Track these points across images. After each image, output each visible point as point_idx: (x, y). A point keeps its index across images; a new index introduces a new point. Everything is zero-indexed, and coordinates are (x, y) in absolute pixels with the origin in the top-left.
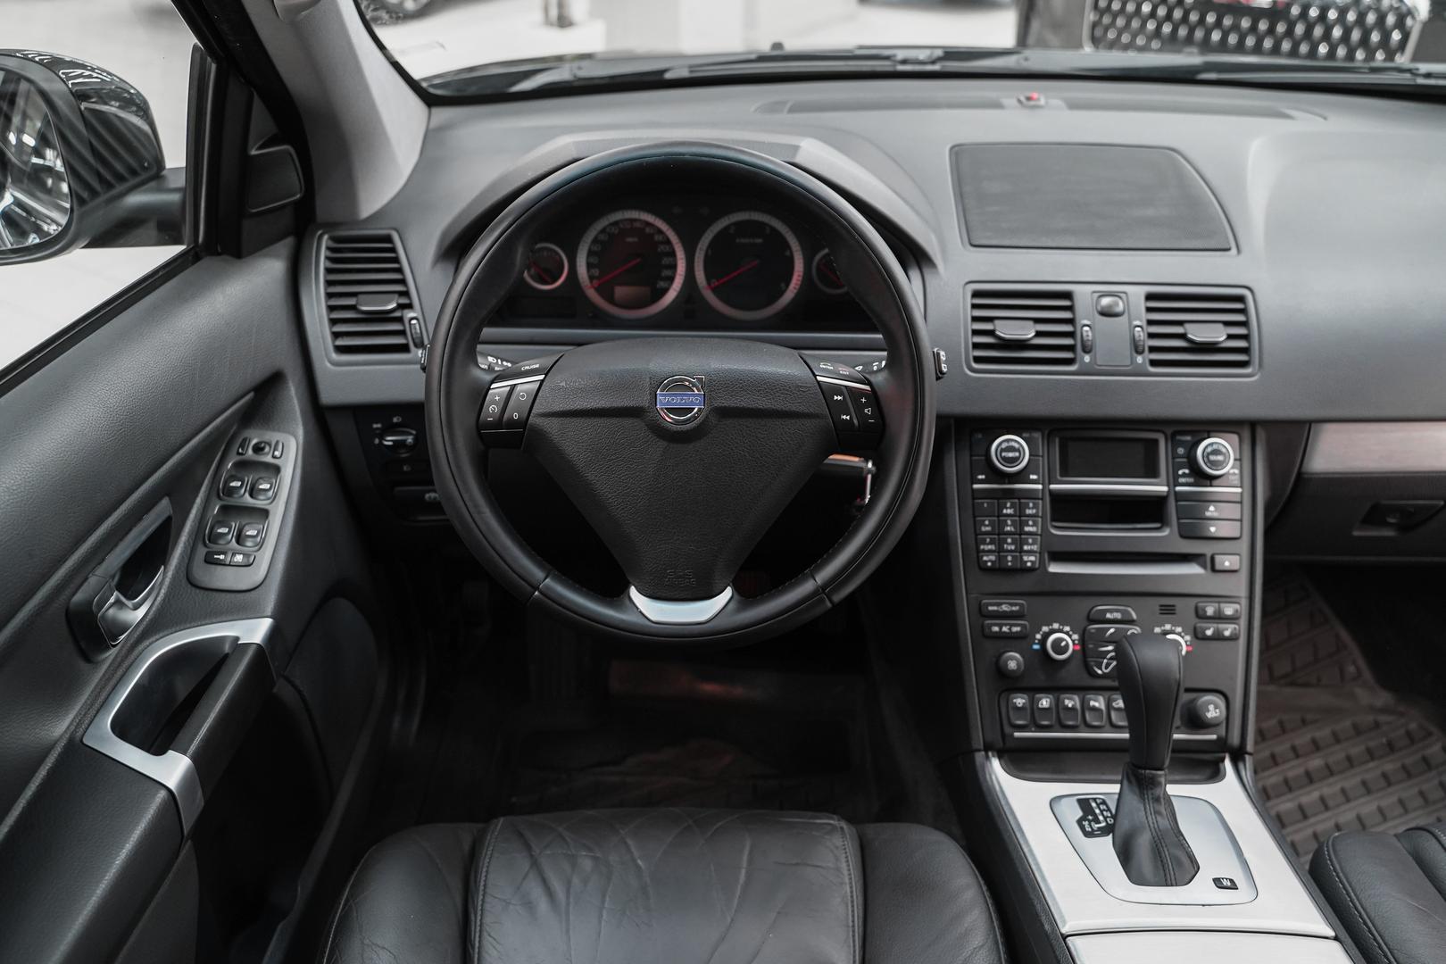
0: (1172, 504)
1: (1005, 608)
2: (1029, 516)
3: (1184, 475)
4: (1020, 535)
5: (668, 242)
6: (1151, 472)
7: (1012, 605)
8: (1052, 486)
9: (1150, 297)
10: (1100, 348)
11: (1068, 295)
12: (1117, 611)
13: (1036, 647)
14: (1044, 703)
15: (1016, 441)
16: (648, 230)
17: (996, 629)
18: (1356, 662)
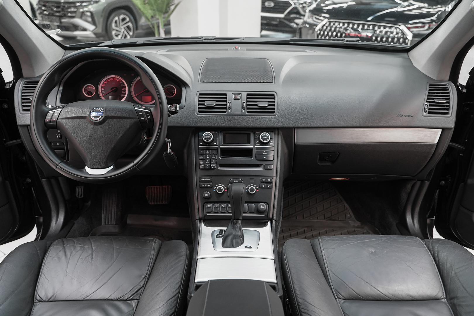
0: (254, 150)
1: (206, 179)
2: (214, 154)
3: (257, 143)
4: (211, 159)
5: (124, 84)
6: (249, 142)
7: (208, 179)
8: (220, 146)
9: (248, 95)
10: (233, 108)
11: (225, 94)
12: (237, 180)
13: (214, 190)
14: (216, 206)
15: (209, 133)
16: (118, 80)
17: (203, 185)
18: (350, 213)
